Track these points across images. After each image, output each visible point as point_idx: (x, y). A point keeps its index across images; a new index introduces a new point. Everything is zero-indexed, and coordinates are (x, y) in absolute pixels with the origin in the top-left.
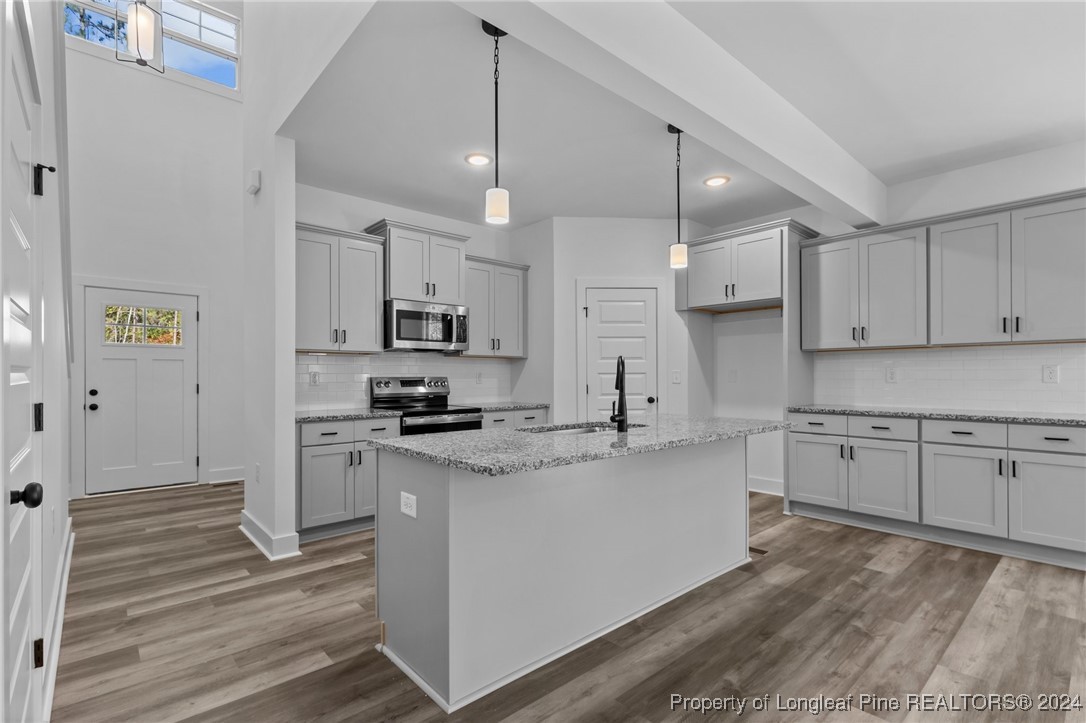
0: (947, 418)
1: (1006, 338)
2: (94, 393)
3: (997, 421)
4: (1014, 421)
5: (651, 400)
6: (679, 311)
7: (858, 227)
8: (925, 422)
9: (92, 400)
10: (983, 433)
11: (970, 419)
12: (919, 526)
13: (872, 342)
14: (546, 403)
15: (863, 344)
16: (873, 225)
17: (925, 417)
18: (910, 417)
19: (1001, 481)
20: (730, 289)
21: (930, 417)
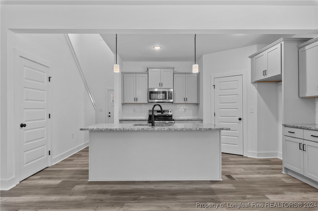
2: (110, 113)
5: (240, 119)
6: (252, 83)
9: (109, 115)
14: (201, 118)
20: (265, 73)
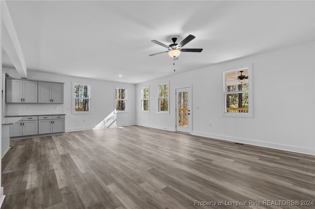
0: (43, 115)
1: (51, 102)
3: (51, 115)
4: (53, 115)
7: (22, 78)
8: (39, 117)
10: (49, 117)
11: (47, 115)
12: (38, 135)
13: (26, 102)
15: (24, 102)
16: (26, 79)
17: (39, 116)
18: (36, 116)
19: (51, 124)
21: (40, 116)
